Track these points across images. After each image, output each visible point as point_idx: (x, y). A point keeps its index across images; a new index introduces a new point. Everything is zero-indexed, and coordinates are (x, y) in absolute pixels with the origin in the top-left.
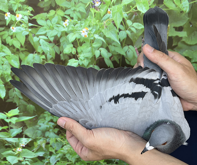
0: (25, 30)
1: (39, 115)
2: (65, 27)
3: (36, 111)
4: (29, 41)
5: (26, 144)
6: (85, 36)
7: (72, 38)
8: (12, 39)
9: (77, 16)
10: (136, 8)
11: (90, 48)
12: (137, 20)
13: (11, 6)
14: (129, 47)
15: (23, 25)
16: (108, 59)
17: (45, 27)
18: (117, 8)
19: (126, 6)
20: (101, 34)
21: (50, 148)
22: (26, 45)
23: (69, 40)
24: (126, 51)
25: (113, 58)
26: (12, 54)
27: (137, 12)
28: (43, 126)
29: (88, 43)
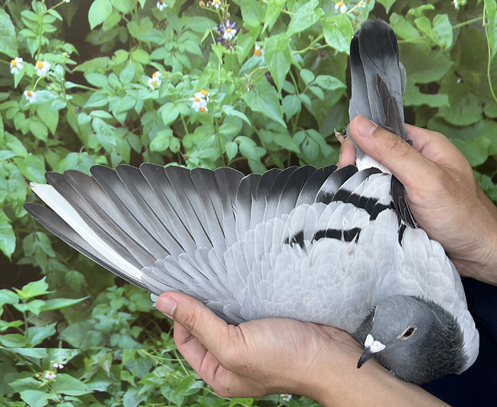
0: (57, 99)
1: (95, 297)
2: (153, 89)
3: (86, 285)
4: (67, 123)
5: (65, 363)
6: (201, 110)
7: (169, 114)
8: (28, 119)
9: (181, 62)
10: (323, 41)
11: (213, 137)
12: (327, 69)
13: (24, 42)
14: (307, 133)
15: (53, 86)
16: (257, 163)
17: (104, 91)
18: (276, 41)
19: (299, 36)
20: (241, 105)
21: (122, 372)
22: (61, 134)
23: (164, 120)
24: (300, 143)
25: (269, 158)
26: (29, 153)
27: (325, 51)
28: (106, 321)
29: (209, 127)
